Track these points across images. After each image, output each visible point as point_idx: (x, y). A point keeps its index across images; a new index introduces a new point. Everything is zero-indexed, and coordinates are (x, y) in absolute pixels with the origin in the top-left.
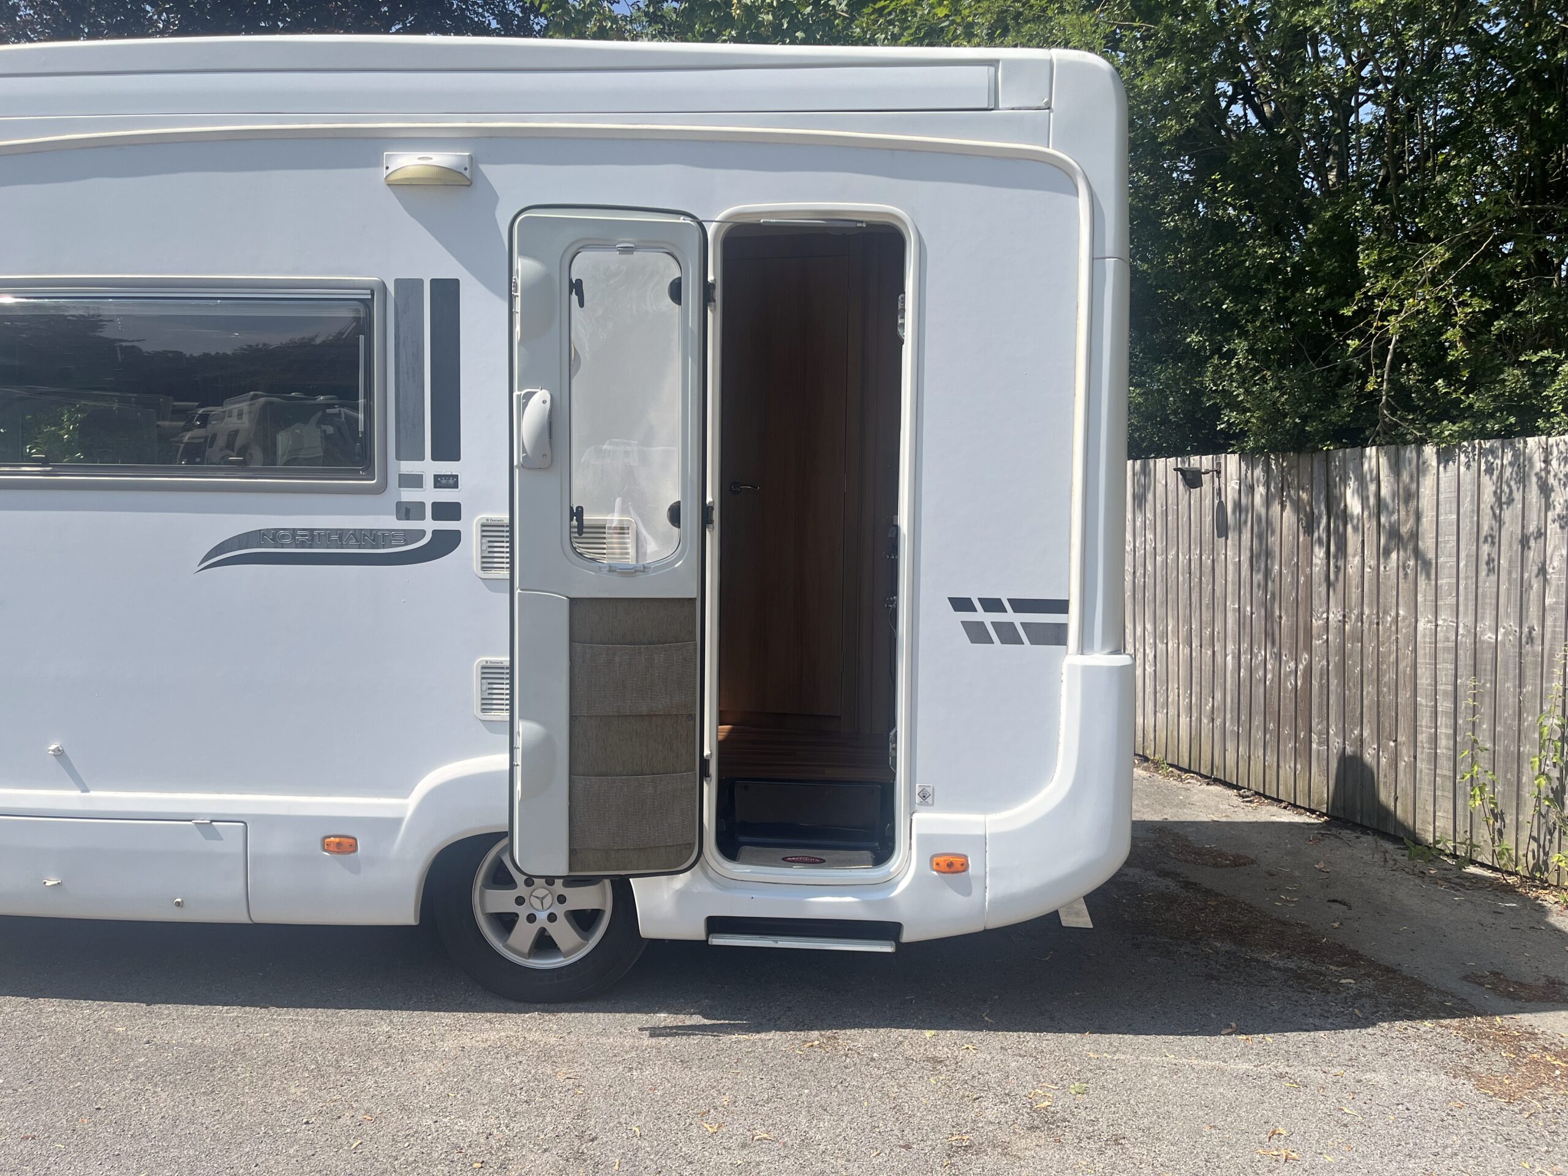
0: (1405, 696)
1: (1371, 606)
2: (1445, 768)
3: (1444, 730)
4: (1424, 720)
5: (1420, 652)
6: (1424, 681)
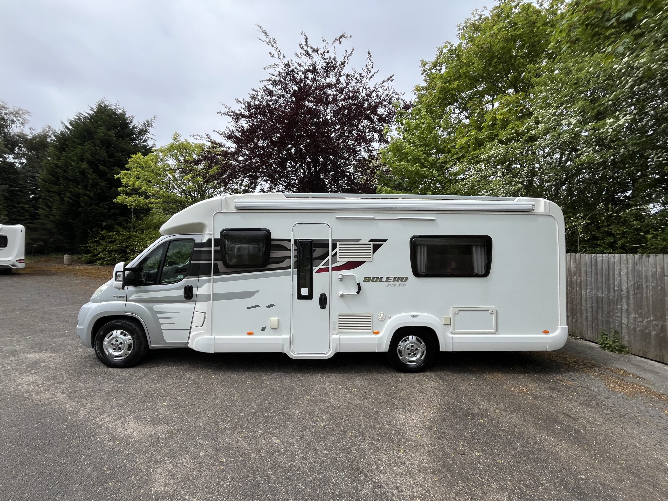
0: (579, 307)
1: (570, 287)
2: (590, 323)
3: (589, 315)
4: (584, 312)
5: (583, 298)
6: (584, 304)
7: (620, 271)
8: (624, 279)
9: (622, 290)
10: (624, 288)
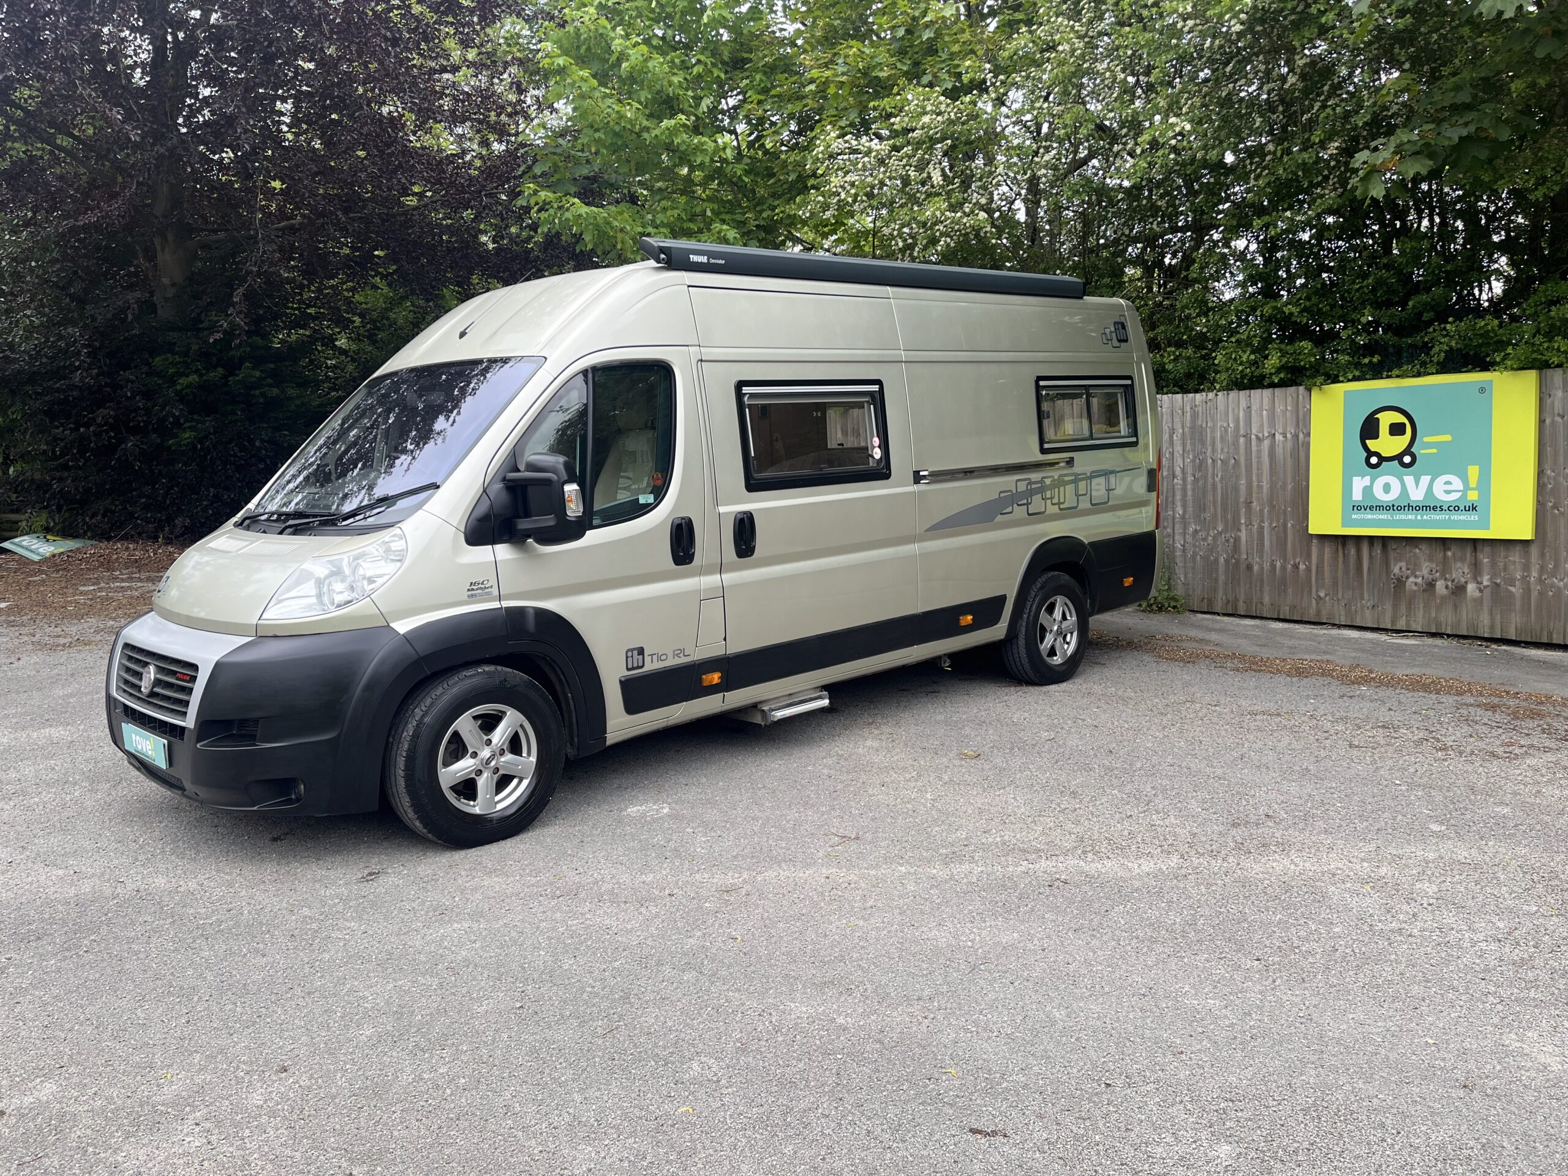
7: (1172, 431)
8: (1178, 448)
9: (1174, 477)
10: (1178, 471)
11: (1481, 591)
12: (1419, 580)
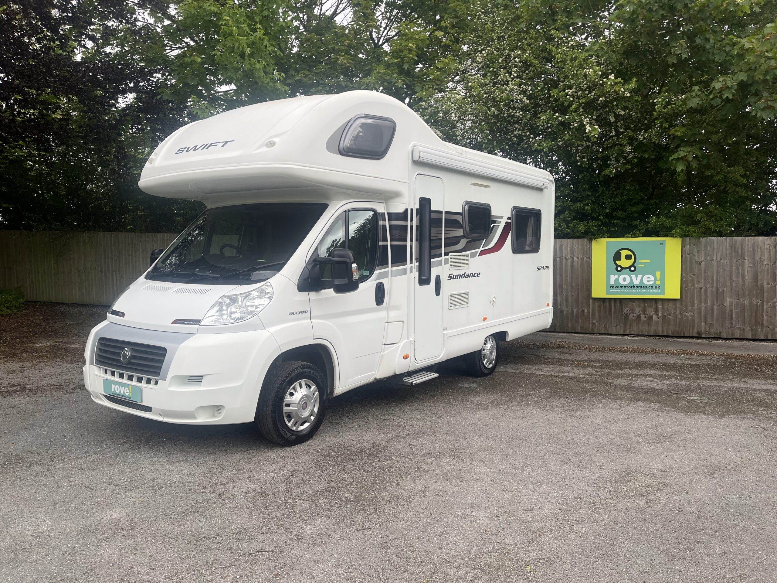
11: (658, 318)
12: (635, 315)
